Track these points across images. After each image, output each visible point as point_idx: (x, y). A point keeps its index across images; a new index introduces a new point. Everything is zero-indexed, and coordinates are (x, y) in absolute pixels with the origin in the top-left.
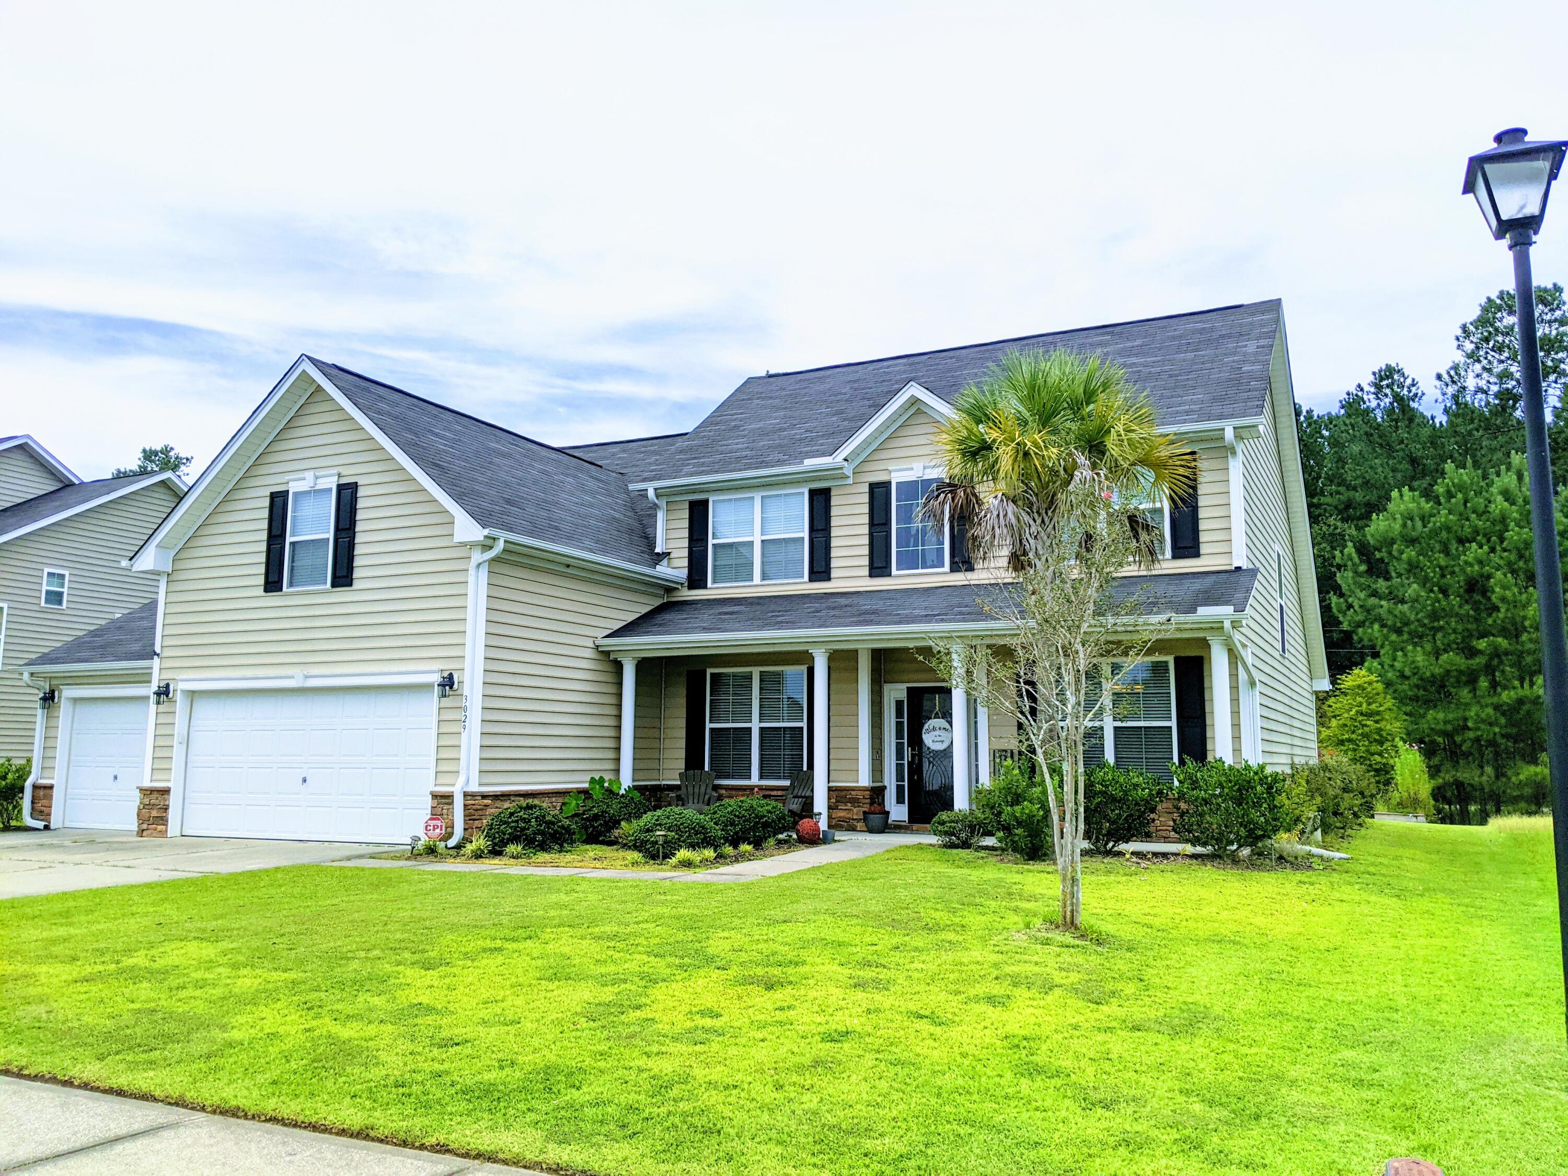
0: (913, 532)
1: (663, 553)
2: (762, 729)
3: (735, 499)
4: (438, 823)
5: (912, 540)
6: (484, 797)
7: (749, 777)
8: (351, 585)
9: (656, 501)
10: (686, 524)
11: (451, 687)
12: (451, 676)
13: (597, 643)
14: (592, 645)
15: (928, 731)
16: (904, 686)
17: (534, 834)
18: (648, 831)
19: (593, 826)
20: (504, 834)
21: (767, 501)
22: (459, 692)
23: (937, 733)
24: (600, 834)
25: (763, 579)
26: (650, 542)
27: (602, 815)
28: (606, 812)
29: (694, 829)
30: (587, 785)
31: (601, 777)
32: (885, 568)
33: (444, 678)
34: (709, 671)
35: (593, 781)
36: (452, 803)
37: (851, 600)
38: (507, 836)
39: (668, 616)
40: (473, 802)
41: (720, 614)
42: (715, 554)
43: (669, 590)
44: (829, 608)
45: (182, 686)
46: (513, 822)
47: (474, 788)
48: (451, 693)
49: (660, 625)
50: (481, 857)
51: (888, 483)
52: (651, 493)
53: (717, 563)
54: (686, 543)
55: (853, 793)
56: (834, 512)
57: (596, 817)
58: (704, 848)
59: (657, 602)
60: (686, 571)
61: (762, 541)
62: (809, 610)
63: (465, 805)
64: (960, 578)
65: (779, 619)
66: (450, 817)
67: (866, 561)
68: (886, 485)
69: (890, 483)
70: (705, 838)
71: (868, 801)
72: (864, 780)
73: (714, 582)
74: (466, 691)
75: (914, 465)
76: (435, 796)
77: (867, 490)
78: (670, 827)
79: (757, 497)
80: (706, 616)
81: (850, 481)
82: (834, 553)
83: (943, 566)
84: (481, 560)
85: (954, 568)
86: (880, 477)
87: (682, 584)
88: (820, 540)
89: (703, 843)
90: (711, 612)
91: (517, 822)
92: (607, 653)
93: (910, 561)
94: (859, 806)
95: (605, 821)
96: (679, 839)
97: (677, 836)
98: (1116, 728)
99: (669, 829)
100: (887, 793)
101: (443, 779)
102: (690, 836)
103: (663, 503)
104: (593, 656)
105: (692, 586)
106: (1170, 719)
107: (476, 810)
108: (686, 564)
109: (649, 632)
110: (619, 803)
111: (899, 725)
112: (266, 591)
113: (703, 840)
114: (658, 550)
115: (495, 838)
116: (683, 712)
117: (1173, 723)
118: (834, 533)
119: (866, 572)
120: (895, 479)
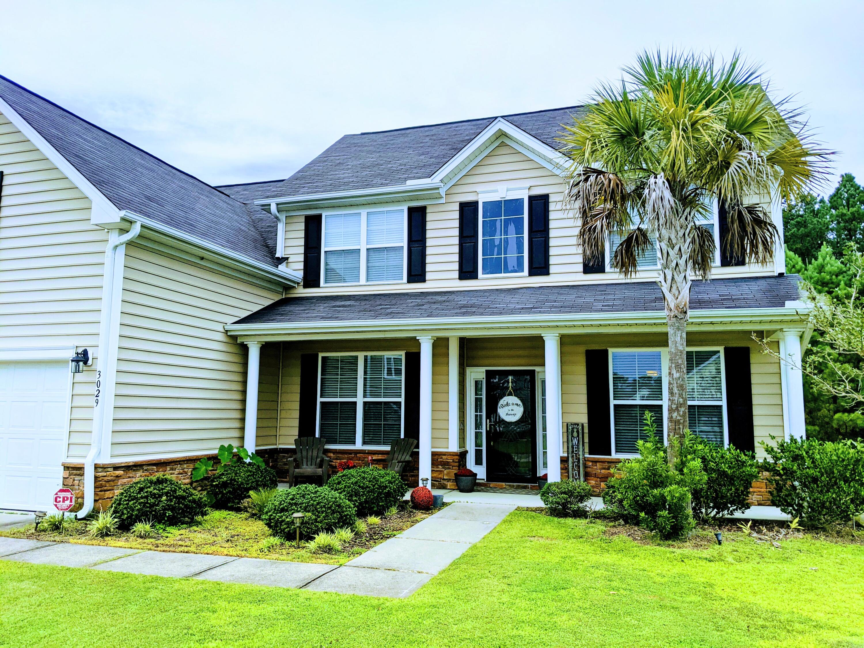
0: (497, 243)
1: (282, 258)
2: (365, 403)
3: (345, 215)
4: (68, 495)
5: (496, 249)
6: (116, 468)
7: (354, 443)
9: (278, 214)
10: (302, 234)
11: (85, 363)
12: (85, 352)
13: (227, 328)
14: (223, 330)
15: (503, 406)
16: (484, 369)
17: (165, 509)
18: (283, 510)
19: (222, 492)
20: (133, 511)
21: (372, 217)
22: (93, 368)
23: (510, 408)
24: (229, 500)
25: (367, 280)
26: (271, 251)
27: (231, 483)
28: (235, 480)
29: (330, 508)
30: (216, 452)
31: (230, 445)
32: (473, 272)
33: (77, 354)
34: (321, 355)
35: (222, 448)
36: (82, 475)
37: (446, 297)
38: (136, 513)
39: (288, 308)
40: (105, 474)
41: (334, 307)
42: (326, 258)
43: (287, 288)
44: (429, 303)
46: (142, 498)
47: (106, 460)
48: (85, 368)
49: (282, 315)
50: (107, 535)
51: (476, 203)
52: (273, 208)
53: (328, 267)
54: (302, 250)
55: (444, 457)
56: (429, 226)
57: (225, 485)
58: (341, 527)
59: (277, 298)
60: (302, 273)
61: (367, 249)
62: (412, 304)
63: (96, 478)
64: (538, 281)
65: (389, 311)
66: (81, 488)
67: (456, 266)
68: (474, 204)
69: (477, 203)
70: (341, 517)
71: (457, 464)
72: (453, 447)
73: (326, 282)
74: (99, 366)
75: (499, 188)
76: (67, 468)
77: (458, 209)
78: (306, 508)
79: (364, 212)
80: (322, 307)
81: (443, 201)
82: (428, 259)
83: (523, 271)
84: (117, 243)
85: (532, 273)
86: (470, 198)
87: (298, 283)
88: (416, 248)
89: (339, 523)
90: (326, 305)
91: (146, 497)
92: (234, 338)
93: (494, 267)
94: (449, 468)
95: (234, 489)
96: (316, 519)
97: (314, 517)
99: (306, 510)
100: (468, 456)
101: (74, 450)
102: (327, 516)
103: (282, 217)
104: (224, 340)
105: (305, 286)
106: (721, 400)
107: (108, 481)
108: (302, 267)
109: (273, 320)
110: (247, 471)
111: (478, 401)
113: (339, 519)
114: (278, 255)
115: (123, 514)
116: (297, 388)
117: (724, 403)
118: (429, 243)
119: (456, 275)
120: (482, 199)
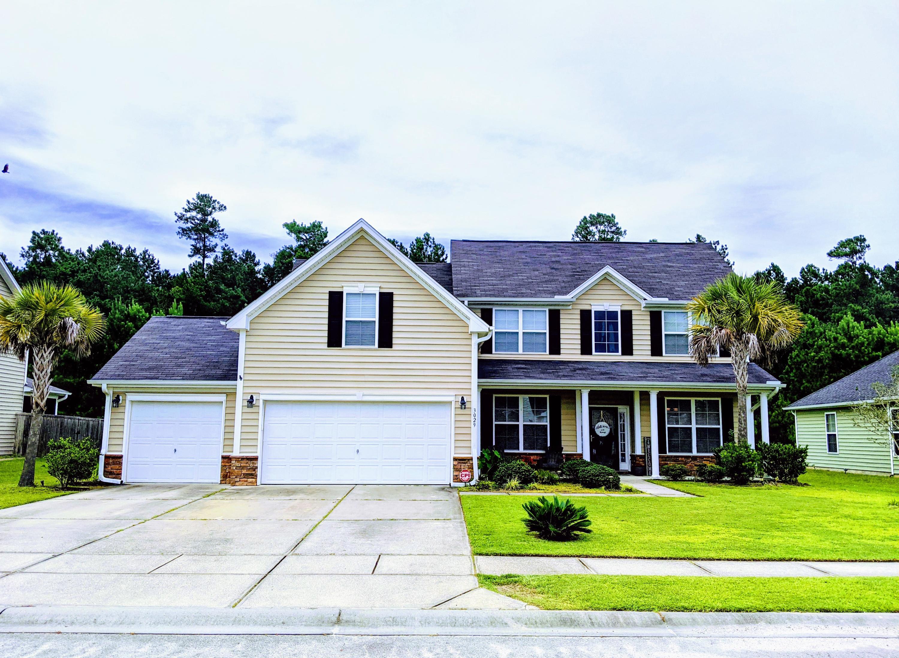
0: (603, 335)
2: (524, 425)
3: (508, 310)
4: (467, 473)
5: (602, 339)
7: (518, 448)
8: (391, 347)
12: (463, 398)
15: (598, 428)
21: (526, 313)
22: (468, 406)
23: (603, 428)
25: (524, 351)
32: (589, 350)
34: (494, 396)
36: (471, 463)
42: (496, 336)
45: (262, 397)
51: (590, 311)
53: (497, 341)
55: (575, 456)
56: (561, 321)
61: (523, 333)
63: (479, 464)
64: (627, 358)
67: (579, 347)
72: (580, 450)
73: (496, 351)
75: (605, 304)
76: (455, 459)
77: (579, 313)
79: (521, 310)
81: (571, 308)
82: (562, 341)
83: (618, 352)
84: (480, 341)
85: (623, 354)
86: (587, 308)
88: (554, 334)
93: (600, 348)
98: (697, 428)
101: (459, 451)
105: (482, 353)
106: (719, 425)
112: (328, 346)
117: (721, 427)
118: (562, 332)
119: (579, 351)
120: (594, 309)
